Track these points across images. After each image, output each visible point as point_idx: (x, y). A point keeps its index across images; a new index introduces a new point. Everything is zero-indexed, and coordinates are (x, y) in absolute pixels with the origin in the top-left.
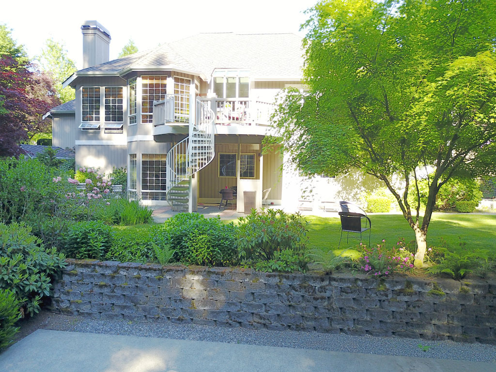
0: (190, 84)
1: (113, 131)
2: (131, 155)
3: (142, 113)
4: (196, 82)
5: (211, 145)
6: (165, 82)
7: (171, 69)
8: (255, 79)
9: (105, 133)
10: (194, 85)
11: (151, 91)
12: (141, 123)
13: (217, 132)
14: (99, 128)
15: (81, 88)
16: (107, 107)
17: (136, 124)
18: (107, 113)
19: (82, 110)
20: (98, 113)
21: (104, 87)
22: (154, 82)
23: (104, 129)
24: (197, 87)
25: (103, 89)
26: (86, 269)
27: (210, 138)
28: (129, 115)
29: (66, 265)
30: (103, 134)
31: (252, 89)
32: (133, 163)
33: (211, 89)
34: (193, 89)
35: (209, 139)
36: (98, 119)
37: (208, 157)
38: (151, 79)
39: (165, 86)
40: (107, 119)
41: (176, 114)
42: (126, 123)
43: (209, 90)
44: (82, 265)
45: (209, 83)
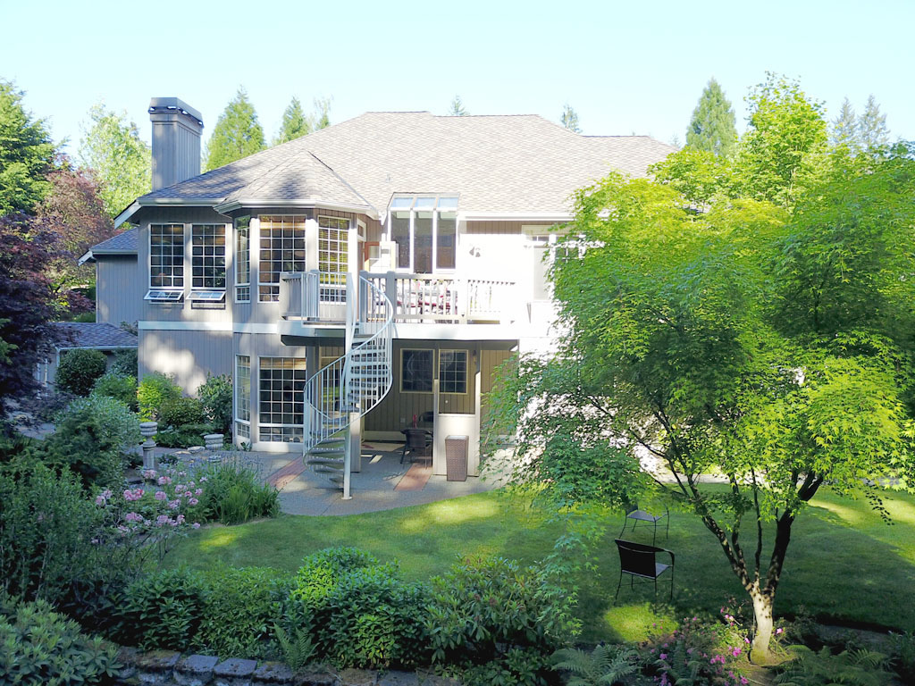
0: (348, 228)
1: (206, 305)
2: (240, 357)
3: (259, 283)
4: (359, 222)
5: (385, 363)
6: (301, 226)
7: (313, 205)
8: (467, 217)
9: (192, 308)
10: (356, 230)
11: (277, 244)
12: (259, 301)
13: (397, 335)
14: (182, 299)
15: (149, 226)
16: (196, 261)
17: (249, 302)
18: (196, 272)
19: (150, 266)
20: (180, 272)
21: (191, 225)
22: (282, 226)
23: (190, 303)
24: (360, 233)
25: (188, 228)
26: (157, 675)
27: (384, 348)
28: (236, 284)
29: (118, 669)
30: (188, 311)
31: (461, 235)
32: (243, 370)
33: (386, 233)
34: (353, 236)
35: (382, 351)
36: (180, 283)
37: (380, 388)
38: (278, 220)
39: (302, 233)
40: (196, 283)
41: (321, 285)
42: (230, 293)
43: (383, 235)
44: (150, 668)
45: (382, 224)
